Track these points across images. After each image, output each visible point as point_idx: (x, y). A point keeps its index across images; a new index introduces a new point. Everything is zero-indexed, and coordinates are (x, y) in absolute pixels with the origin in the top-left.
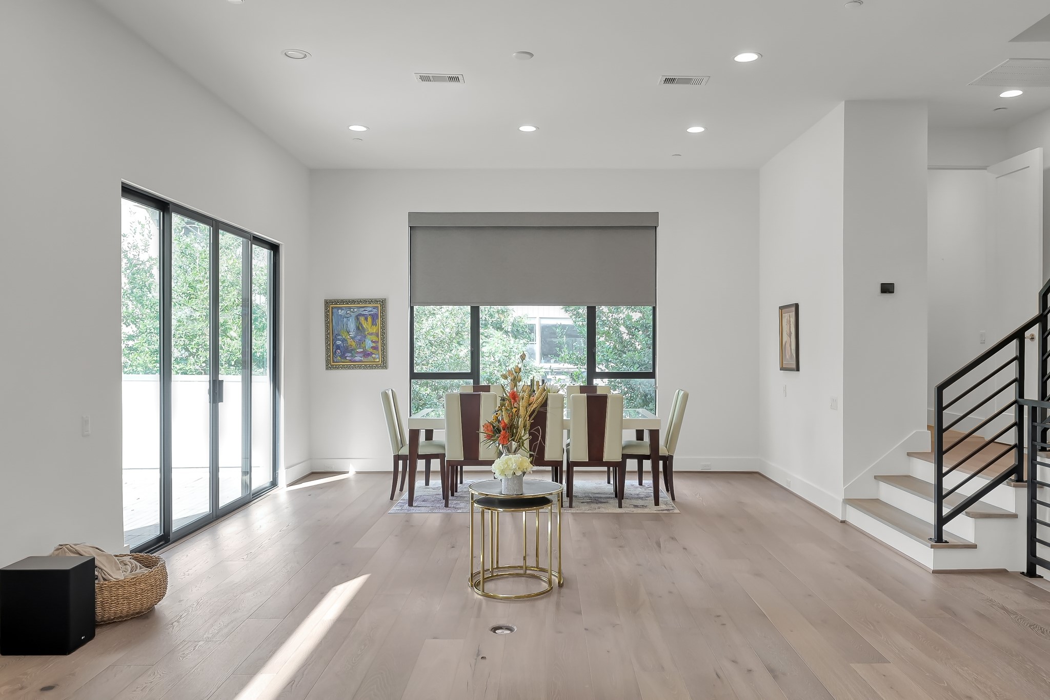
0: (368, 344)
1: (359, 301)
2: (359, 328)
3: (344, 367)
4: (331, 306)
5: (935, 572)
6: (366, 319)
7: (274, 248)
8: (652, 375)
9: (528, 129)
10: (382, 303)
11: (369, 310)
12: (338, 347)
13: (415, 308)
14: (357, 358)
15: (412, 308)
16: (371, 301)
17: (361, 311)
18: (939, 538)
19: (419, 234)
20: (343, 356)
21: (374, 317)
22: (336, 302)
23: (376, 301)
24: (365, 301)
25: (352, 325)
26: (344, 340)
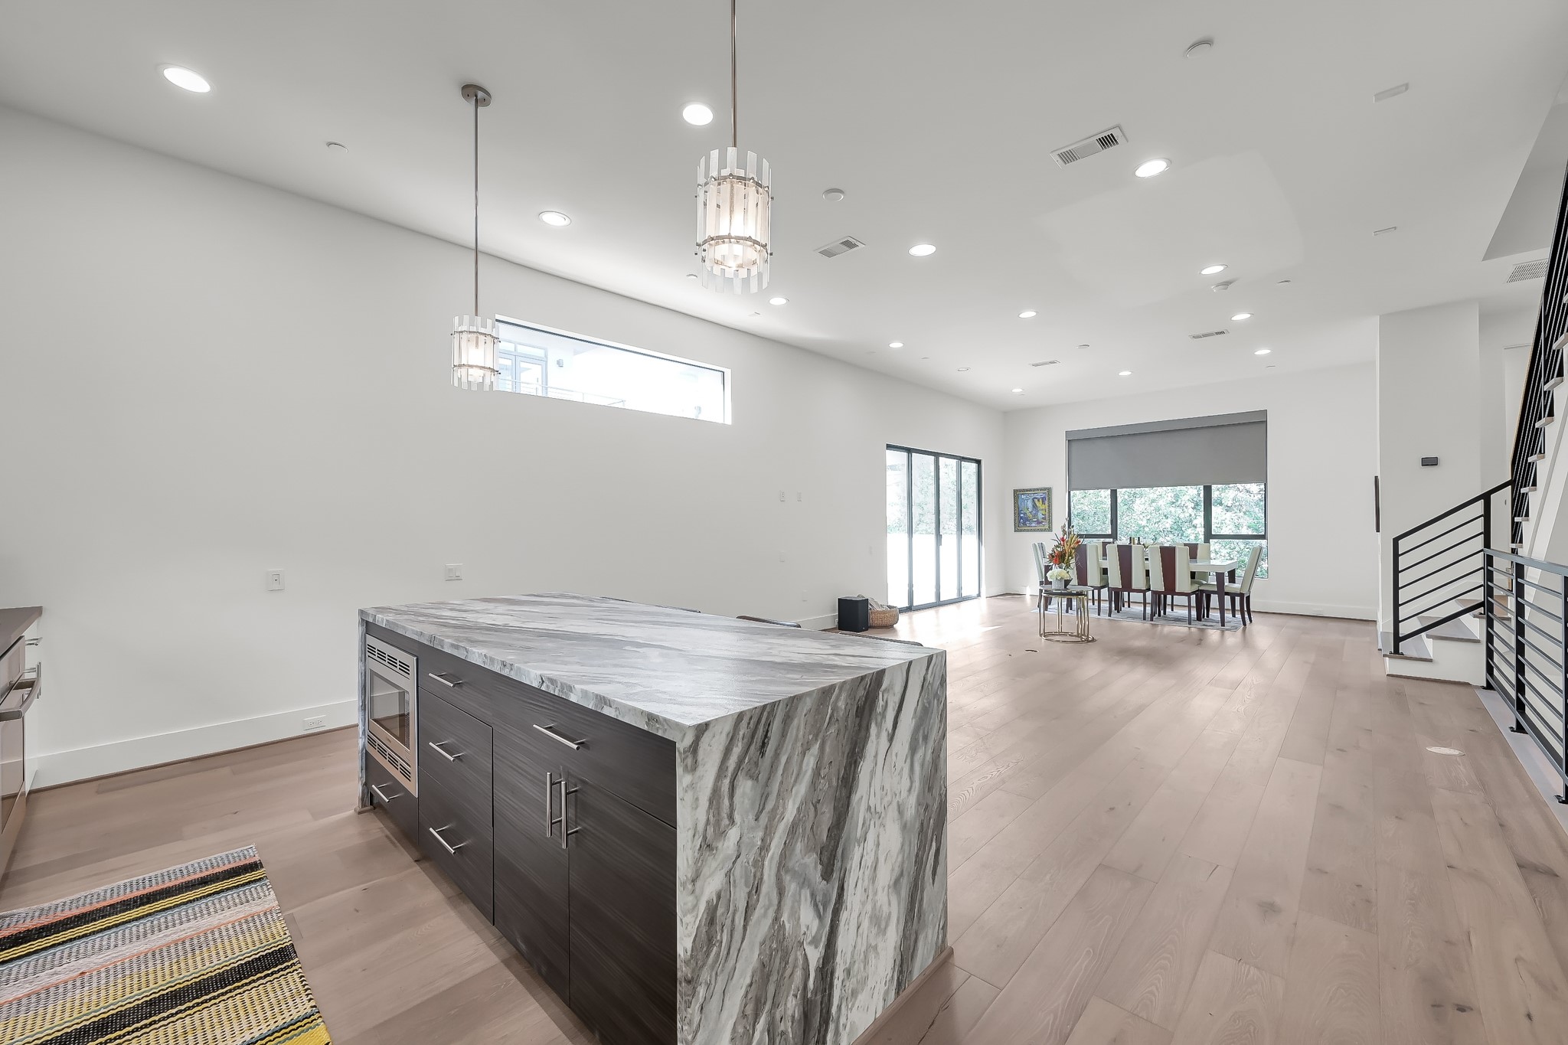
0: (1040, 516)
1: (1035, 490)
2: (1035, 506)
3: (1024, 530)
4: (1017, 494)
5: (1388, 675)
6: (1039, 501)
7: (978, 462)
8: (1263, 537)
9: (1125, 373)
10: (1049, 490)
11: (1040, 495)
12: (1021, 518)
13: (1072, 492)
14: (1033, 525)
15: (1069, 492)
16: (1041, 489)
17: (1035, 496)
18: (1396, 650)
19: (1074, 444)
20: (1024, 524)
21: (1043, 500)
22: (1020, 490)
23: (1045, 489)
24: (1038, 489)
25: (1030, 504)
26: (1025, 514)
